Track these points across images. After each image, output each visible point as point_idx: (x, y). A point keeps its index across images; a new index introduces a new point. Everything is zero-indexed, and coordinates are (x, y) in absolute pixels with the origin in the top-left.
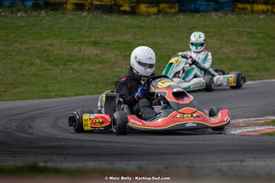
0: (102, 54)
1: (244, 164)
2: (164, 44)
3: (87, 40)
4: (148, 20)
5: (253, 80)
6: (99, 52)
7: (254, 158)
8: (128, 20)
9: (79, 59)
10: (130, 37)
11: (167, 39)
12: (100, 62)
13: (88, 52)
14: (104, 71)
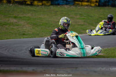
0: (18, 22)
1: (77, 69)
2: (44, 18)
3: (12, 16)
4: (38, 8)
5: (81, 34)
6: (17, 21)
7: (82, 67)
8: (29, 8)
9: (9, 24)
10: (30, 15)
11: (46, 16)
12: (17, 25)
13: (12, 21)
14: (19, 29)
